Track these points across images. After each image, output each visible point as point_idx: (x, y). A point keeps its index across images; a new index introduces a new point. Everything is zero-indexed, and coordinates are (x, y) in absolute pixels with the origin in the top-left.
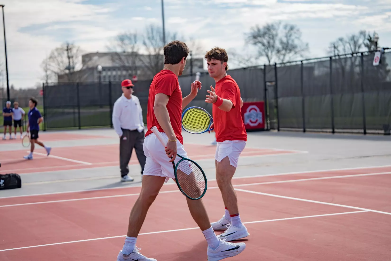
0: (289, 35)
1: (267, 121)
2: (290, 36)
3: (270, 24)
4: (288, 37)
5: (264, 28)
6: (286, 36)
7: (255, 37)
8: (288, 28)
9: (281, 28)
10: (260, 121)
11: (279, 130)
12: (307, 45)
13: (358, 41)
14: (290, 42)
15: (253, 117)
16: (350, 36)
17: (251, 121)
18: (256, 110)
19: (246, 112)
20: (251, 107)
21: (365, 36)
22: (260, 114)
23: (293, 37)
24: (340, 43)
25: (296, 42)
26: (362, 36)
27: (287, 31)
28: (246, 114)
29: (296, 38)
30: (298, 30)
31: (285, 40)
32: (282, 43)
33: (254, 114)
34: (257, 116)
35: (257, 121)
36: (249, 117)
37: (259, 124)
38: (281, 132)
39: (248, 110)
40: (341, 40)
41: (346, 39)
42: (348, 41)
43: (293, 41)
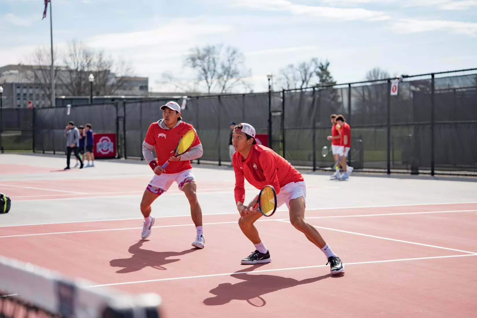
0: (231, 59)
1: (118, 150)
2: (233, 60)
3: (211, 46)
4: (231, 61)
5: (205, 50)
6: (229, 60)
7: (193, 59)
8: (231, 52)
9: (223, 51)
10: (111, 149)
11: (126, 158)
12: (250, 71)
13: (308, 68)
14: (233, 67)
15: (105, 146)
16: (302, 62)
17: (102, 150)
18: (108, 141)
19: (98, 141)
20: (103, 138)
21: (316, 63)
22: (112, 144)
23: (235, 62)
24: (290, 70)
25: (240, 68)
26: (313, 63)
27: (229, 55)
28: (98, 144)
29: (240, 62)
30: (241, 54)
31: (227, 65)
32: (223, 67)
33: (106, 144)
34: (109, 145)
35: (108, 150)
36: (101, 146)
37: (110, 153)
38: (127, 160)
39: (101, 140)
40: (291, 66)
41: (296, 66)
42: (298, 68)
43: (236, 65)
